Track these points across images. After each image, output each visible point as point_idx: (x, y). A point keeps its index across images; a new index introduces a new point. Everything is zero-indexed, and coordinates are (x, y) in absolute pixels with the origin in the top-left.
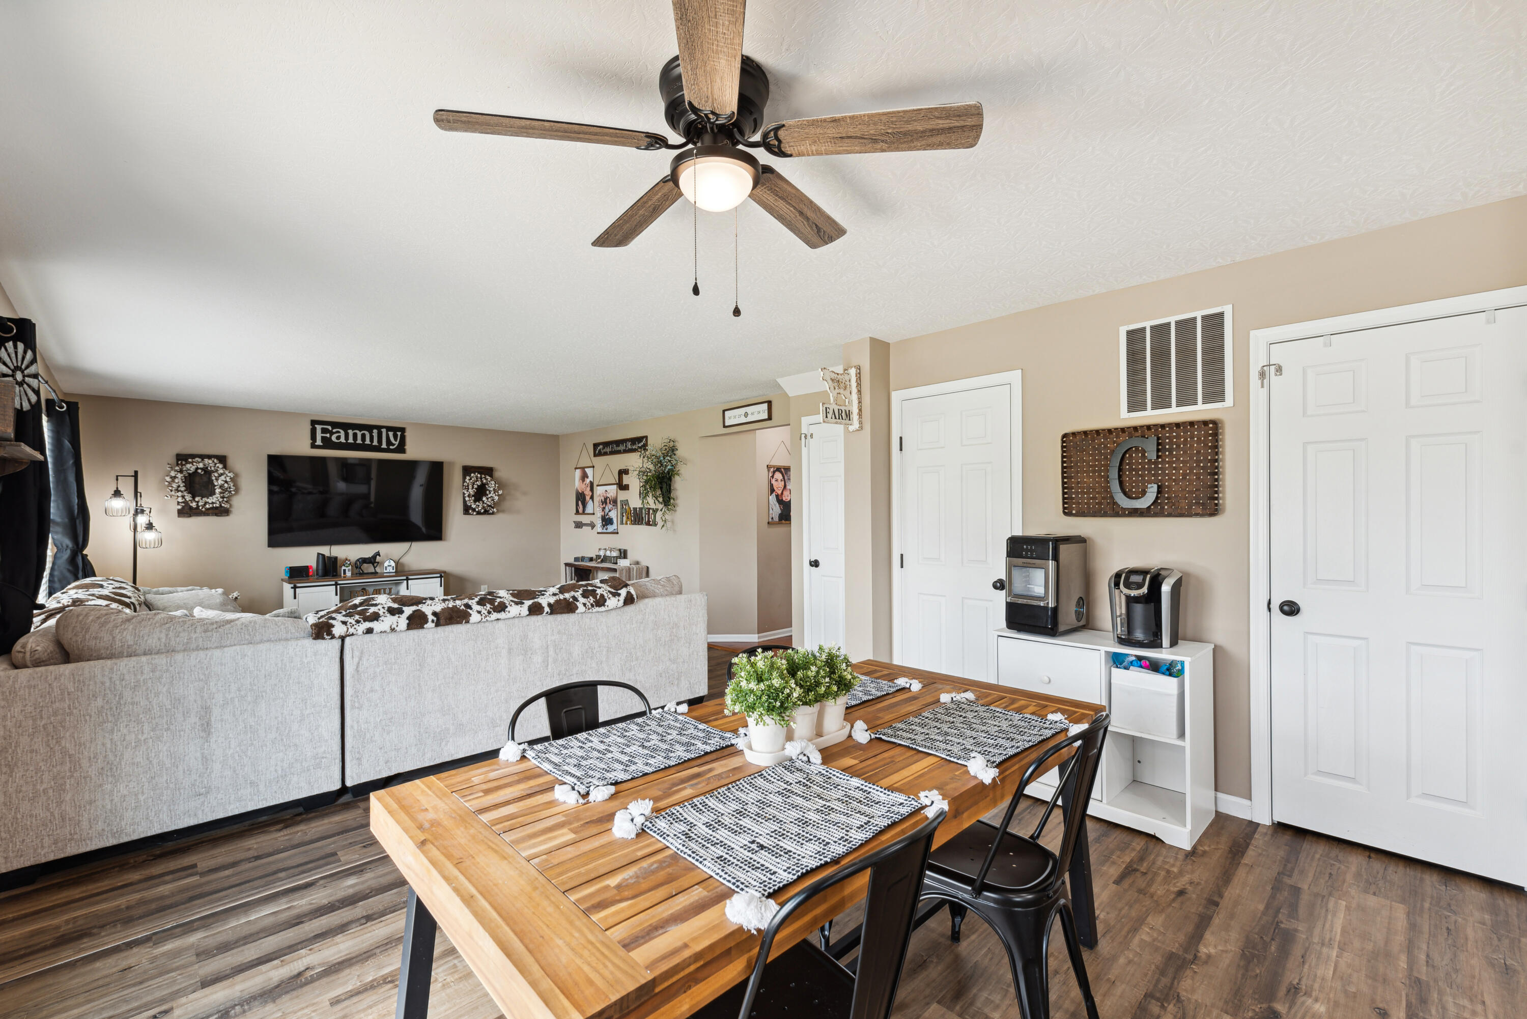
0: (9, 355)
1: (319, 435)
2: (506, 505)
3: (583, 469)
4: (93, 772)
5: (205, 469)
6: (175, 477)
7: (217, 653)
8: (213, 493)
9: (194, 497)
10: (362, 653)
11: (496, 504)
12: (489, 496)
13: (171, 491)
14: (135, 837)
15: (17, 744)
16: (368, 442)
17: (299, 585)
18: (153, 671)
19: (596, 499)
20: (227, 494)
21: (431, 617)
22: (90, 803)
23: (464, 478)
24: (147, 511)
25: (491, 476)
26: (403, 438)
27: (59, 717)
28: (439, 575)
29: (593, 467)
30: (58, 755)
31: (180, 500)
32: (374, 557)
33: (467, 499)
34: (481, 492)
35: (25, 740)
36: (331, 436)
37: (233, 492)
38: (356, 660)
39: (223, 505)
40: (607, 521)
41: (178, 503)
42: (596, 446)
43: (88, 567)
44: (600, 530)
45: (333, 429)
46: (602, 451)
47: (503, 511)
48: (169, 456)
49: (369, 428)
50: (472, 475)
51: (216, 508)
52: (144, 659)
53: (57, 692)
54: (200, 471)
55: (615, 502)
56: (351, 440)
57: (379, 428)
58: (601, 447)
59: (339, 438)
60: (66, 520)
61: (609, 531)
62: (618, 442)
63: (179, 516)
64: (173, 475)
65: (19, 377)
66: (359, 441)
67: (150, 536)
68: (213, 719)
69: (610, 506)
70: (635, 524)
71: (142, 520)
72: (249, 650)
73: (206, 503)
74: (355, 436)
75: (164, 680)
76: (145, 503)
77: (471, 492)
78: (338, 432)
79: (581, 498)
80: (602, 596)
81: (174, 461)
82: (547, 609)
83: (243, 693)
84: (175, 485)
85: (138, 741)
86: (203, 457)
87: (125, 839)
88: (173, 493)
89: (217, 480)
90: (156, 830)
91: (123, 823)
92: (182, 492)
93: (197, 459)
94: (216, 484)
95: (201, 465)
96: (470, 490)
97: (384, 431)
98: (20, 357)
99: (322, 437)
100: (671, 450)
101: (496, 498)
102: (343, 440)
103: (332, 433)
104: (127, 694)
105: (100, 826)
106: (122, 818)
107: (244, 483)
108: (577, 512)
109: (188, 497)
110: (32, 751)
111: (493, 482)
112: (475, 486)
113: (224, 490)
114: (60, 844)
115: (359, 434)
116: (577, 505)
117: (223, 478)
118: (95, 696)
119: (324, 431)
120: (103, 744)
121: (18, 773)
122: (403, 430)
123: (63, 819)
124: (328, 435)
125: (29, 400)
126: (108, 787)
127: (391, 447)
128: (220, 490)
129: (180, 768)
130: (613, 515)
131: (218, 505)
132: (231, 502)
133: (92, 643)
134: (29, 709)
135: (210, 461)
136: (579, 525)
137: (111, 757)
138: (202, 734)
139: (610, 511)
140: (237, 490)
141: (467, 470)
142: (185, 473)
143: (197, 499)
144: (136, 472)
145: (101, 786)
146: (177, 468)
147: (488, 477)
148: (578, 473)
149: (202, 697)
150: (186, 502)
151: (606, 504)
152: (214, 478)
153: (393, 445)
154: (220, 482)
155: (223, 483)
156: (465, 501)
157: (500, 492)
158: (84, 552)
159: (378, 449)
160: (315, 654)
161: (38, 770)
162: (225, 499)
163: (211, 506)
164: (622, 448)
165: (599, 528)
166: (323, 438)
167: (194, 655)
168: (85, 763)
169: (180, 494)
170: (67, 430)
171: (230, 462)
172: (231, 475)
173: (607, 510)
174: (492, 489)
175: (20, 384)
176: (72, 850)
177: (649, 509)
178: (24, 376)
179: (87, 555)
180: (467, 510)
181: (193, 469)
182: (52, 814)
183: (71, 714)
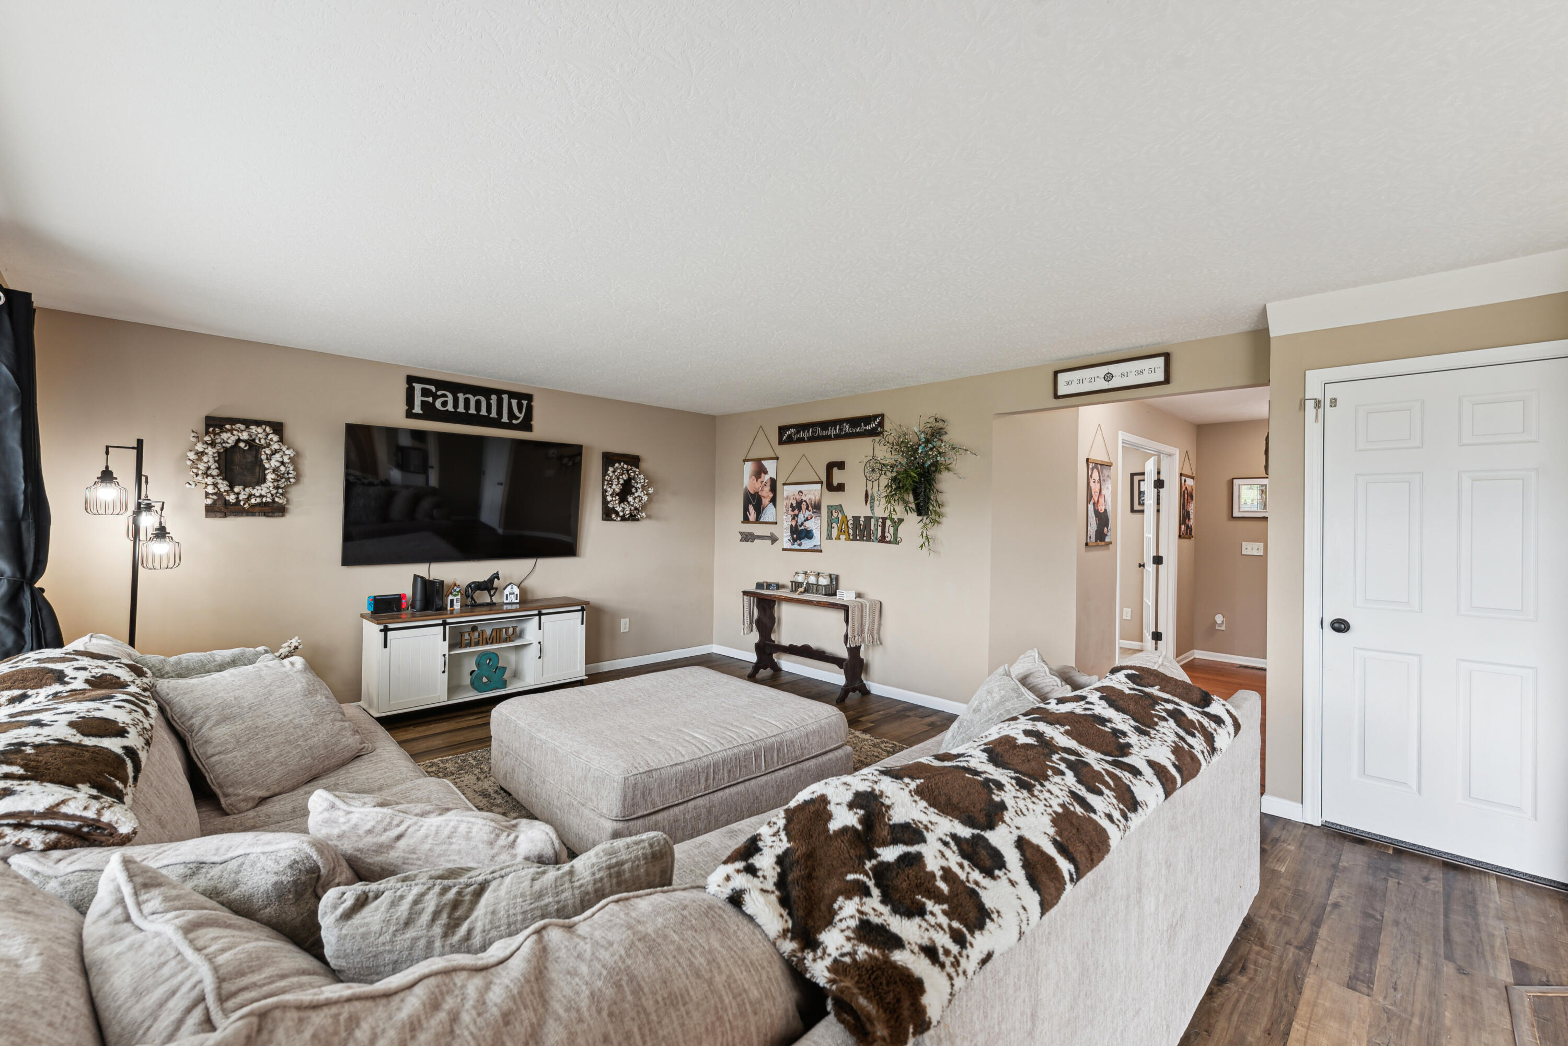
1: (418, 399)
2: (655, 508)
3: (758, 461)
5: (250, 442)
6: (203, 453)
8: (261, 481)
9: (231, 487)
11: (641, 508)
12: (636, 495)
13: (197, 475)
16: (484, 412)
17: (391, 626)
19: (782, 503)
20: (282, 483)
23: (606, 469)
24: (158, 507)
25: (637, 467)
26: (530, 409)
28: (579, 608)
29: (777, 459)
31: (210, 489)
32: (491, 580)
33: (609, 498)
34: (627, 489)
36: (434, 401)
37: (292, 480)
39: (277, 499)
40: (800, 534)
41: (207, 494)
42: (782, 429)
43: (45, 613)
44: (788, 545)
45: (437, 390)
46: (795, 437)
47: (651, 517)
48: (194, 420)
49: (486, 392)
50: (617, 465)
51: (267, 504)
54: (242, 445)
55: (817, 507)
56: (461, 409)
57: (499, 393)
58: (792, 431)
59: (444, 404)
61: (804, 547)
62: (825, 425)
63: (207, 516)
64: (201, 449)
66: (472, 411)
67: (160, 548)
69: (808, 514)
70: (855, 539)
71: (148, 521)
73: (250, 496)
74: (467, 401)
76: (153, 493)
77: (615, 489)
78: (444, 396)
79: (753, 501)
81: (201, 428)
84: (202, 466)
86: (248, 423)
88: (199, 478)
89: (269, 459)
92: (213, 477)
93: (238, 425)
94: (267, 466)
95: (245, 436)
96: (614, 487)
97: (505, 397)
99: (422, 402)
100: (936, 433)
101: (645, 498)
102: (450, 407)
103: (436, 397)
107: (308, 466)
108: (746, 520)
109: (223, 486)
111: (642, 476)
112: (622, 482)
113: (279, 477)
115: (473, 400)
116: (746, 510)
117: (277, 456)
119: (425, 393)
122: (529, 397)
124: (430, 400)
127: (514, 422)
128: (273, 476)
130: (812, 525)
131: (269, 500)
132: (289, 496)
135: (260, 430)
136: (747, 537)
139: (807, 519)
140: (298, 478)
141: (609, 459)
142: (218, 447)
143: (237, 489)
144: (140, 442)
146: (207, 438)
147: (634, 469)
148: (749, 467)
150: (219, 494)
151: (800, 509)
152: (263, 457)
153: (517, 418)
154: (274, 463)
155: (278, 464)
156: (605, 502)
157: (651, 490)
158: (37, 585)
159: (497, 423)
162: (280, 491)
163: (258, 500)
164: (832, 432)
165: (785, 543)
166: (423, 404)
169: (210, 480)
171: (289, 432)
172: (291, 452)
173: (801, 518)
174: (639, 485)
177: (885, 519)
179: (42, 590)
180: (608, 514)
181: (231, 441)
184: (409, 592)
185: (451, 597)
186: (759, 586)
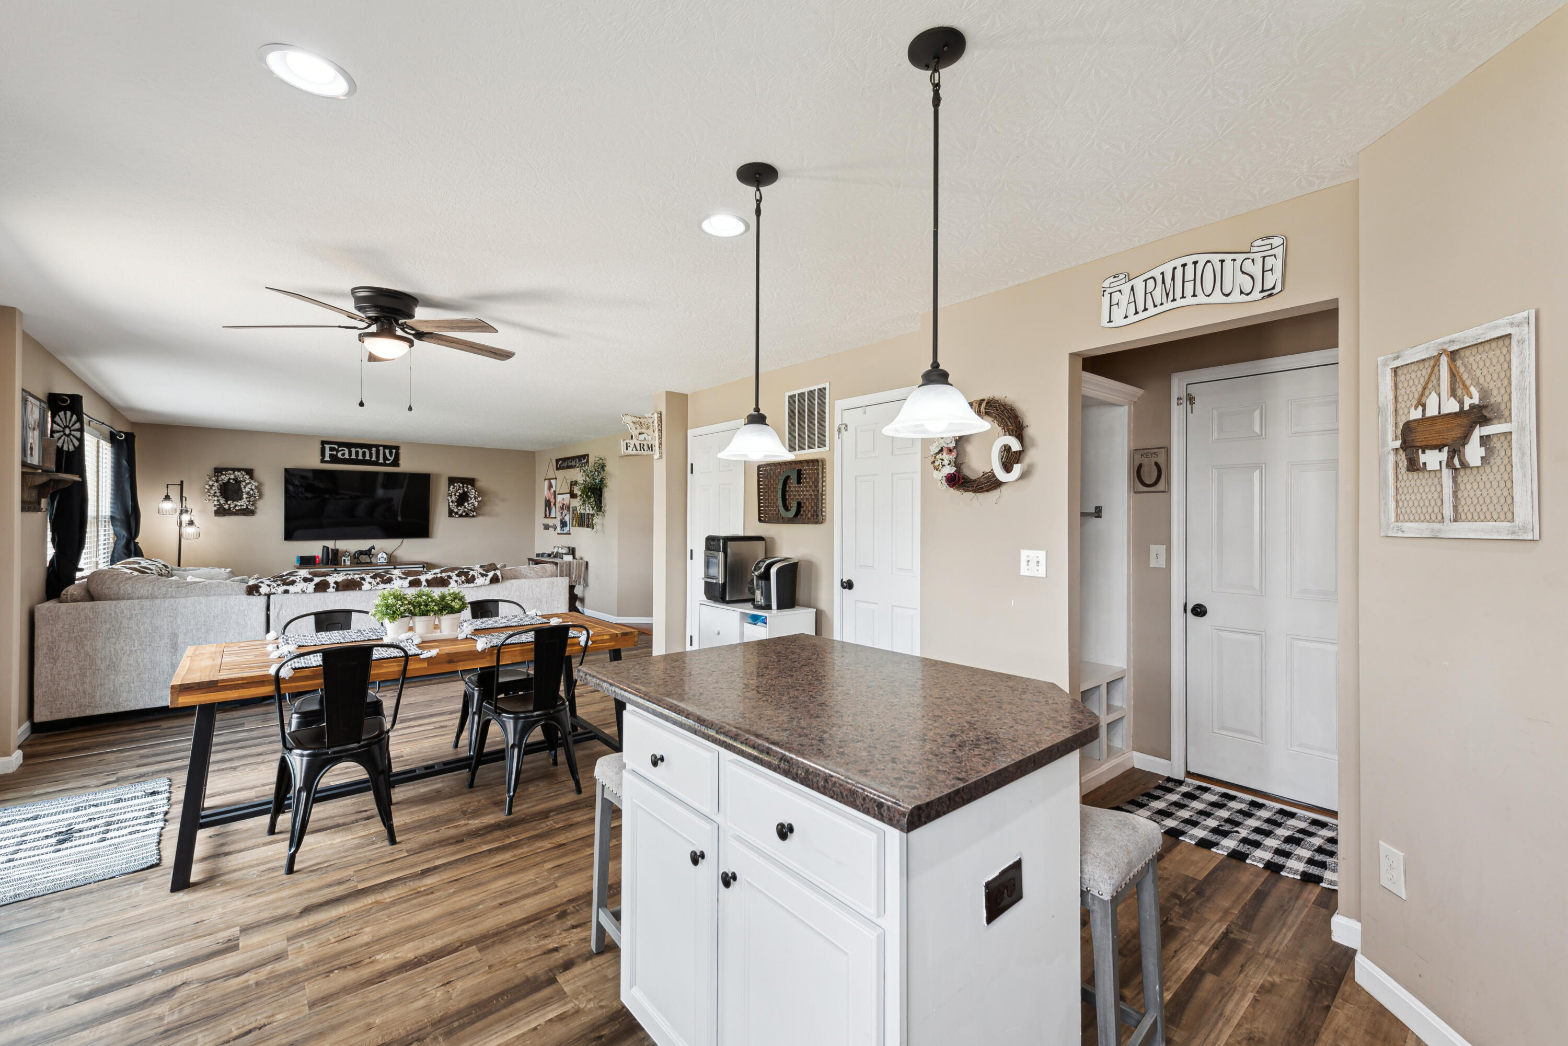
0: (61, 420)
1: (327, 453)
2: (486, 509)
3: (549, 480)
4: (103, 667)
5: (236, 479)
6: (213, 486)
7: (182, 601)
8: (241, 499)
9: (226, 501)
10: (282, 606)
11: (475, 509)
12: (470, 502)
13: (210, 496)
14: (128, 709)
15: (59, 647)
16: (367, 457)
18: (141, 609)
19: (558, 505)
20: (252, 499)
21: (332, 585)
22: (101, 685)
23: (449, 487)
24: (190, 511)
25: (473, 486)
26: (397, 455)
27: (83, 633)
28: (422, 566)
29: (556, 479)
30: (83, 655)
31: (216, 503)
32: (370, 550)
33: (451, 504)
34: (462, 499)
35: (63, 645)
36: (337, 453)
37: (257, 497)
38: (277, 610)
39: (249, 507)
40: (564, 524)
41: (215, 505)
42: (557, 461)
45: (339, 447)
46: (561, 466)
47: (483, 515)
48: (209, 469)
49: (369, 447)
50: (456, 484)
51: (244, 509)
52: (136, 601)
53: (83, 617)
54: (231, 481)
56: (353, 457)
57: (377, 446)
58: (560, 462)
59: (343, 455)
60: (123, 517)
61: (565, 532)
62: (571, 459)
63: (215, 515)
64: (211, 484)
65: (67, 431)
66: (360, 457)
67: (190, 530)
68: (179, 641)
69: (566, 511)
70: (580, 526)
71: (186, 518)
72: (203, 600)
73: (236, 506)
74: (357, 453)
75: (148, 615)
76: (188, 505)
77: (454, 498)
78: (343, 450)
79: (548, 504)
80: (473, 576)
81: (212, 473)
82: (424, 583)
83: (199, 626)
84: (212, 492)
85: (131, 651)
86: (234, 470)
87: (121, 709)
89: (245, 487)
90: (141, 706)
91: (121, 700)
92: (218, 497)
93: (229, 472)
94: (244, 491)
95: (232, 476)
97: (381, 449)
98: (68, 420)
100: (602, 466)
101: (476, 504)
102: (347, 456)
103: (338, 451)
104: (125, 622)
105: (107, 700)
106: (120, 696)
107: (266, 490)
108: (546, 517)
109: (222, 501)
110: (67, 651)
111: (474, 491)
112: (458, 494)
113: (250, 496)
114: (82, 708)
115: (360, 451)
116: (546, 510)
117: (249, 486)
118: (105, 622)
119: (331, 449)
120: (110, 651)
121: (59, 664)
122: (397, 448)
123: (85, 693)
124: (335, 453)
125: (74, 445)
126: (112, 677)
127: (388, 462)
128: (247, 496)
129: (157, 670)
130: (567, 518)
131: (245, 507)
132: (257, 505)
133: (107, 591)
134: (66, 627)
135: (240, 474)
136: (546, 527)
137: (114, 659)
138: (172, 650)
139: (565, 515)
140: (261, 496)
141: (452, 481)
142: (220, 482)
143: (229, 502)
144: (182, 482)
145: (108, 675)
146: (214, 478)
147: (469, 487)
148: (547, 484)
149: (172, 627)
150: (220, 505)
151: (563, 509)
152: (242, 486)
153: (389, 460)
154: (247, 489)
155: (249, 490)
156: (449, 506)
157: (480, 499)
158: (136, 540)
159: (376, 463)
160: (249, 605)
161: (71, 663)
162: (251, 503)
163: (240, 507)
164: (571, 463)
165: (558, 530)
166: (331, 455)
167: (167, 601)
168: (99, 662)
169: (216, 498)
170: (125, 453)
171: (257, 474)
172: (256, 484)
173: (563, 515)
174: (472, 496)
175: (68, 436)
176: (89, 712)
177: (589, 514)
178: (71, 431)
179: (137, 542)
180: (451, 513)
181: (226, 480)
182: (78, 689)
183: (91, 631)
184: (320, 555)
185: (343, 558)
186: (538, 555)
